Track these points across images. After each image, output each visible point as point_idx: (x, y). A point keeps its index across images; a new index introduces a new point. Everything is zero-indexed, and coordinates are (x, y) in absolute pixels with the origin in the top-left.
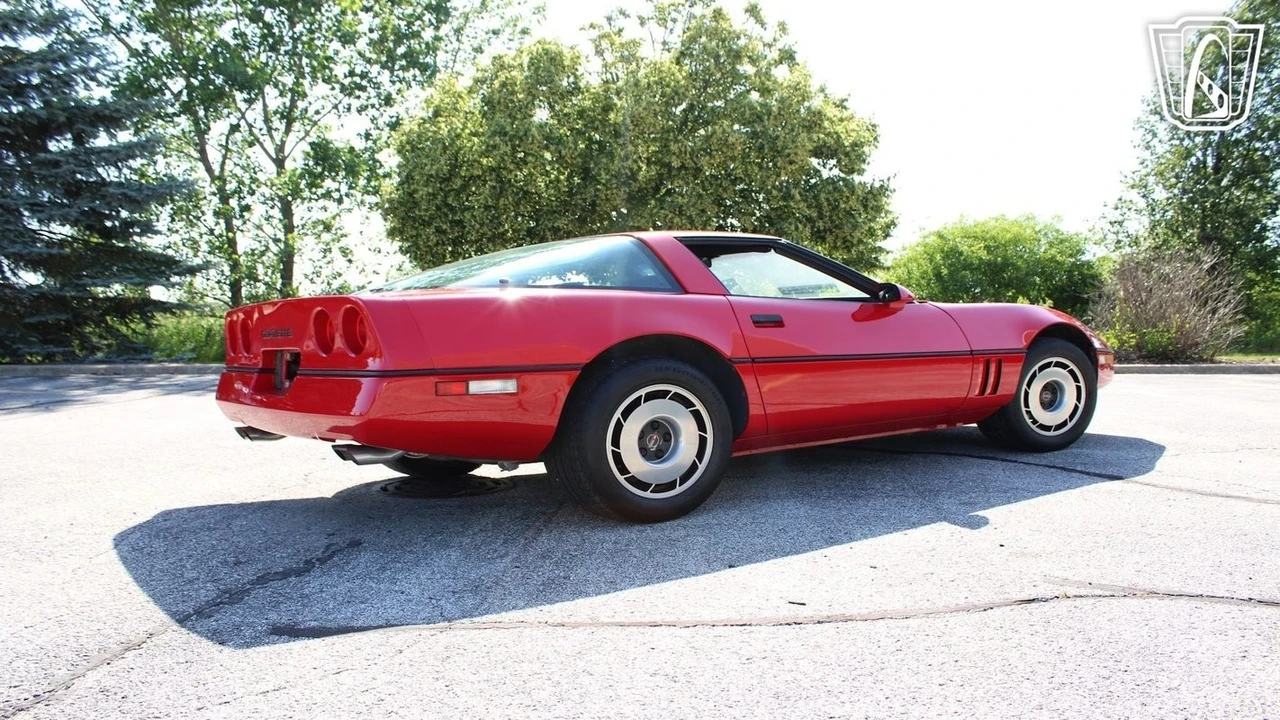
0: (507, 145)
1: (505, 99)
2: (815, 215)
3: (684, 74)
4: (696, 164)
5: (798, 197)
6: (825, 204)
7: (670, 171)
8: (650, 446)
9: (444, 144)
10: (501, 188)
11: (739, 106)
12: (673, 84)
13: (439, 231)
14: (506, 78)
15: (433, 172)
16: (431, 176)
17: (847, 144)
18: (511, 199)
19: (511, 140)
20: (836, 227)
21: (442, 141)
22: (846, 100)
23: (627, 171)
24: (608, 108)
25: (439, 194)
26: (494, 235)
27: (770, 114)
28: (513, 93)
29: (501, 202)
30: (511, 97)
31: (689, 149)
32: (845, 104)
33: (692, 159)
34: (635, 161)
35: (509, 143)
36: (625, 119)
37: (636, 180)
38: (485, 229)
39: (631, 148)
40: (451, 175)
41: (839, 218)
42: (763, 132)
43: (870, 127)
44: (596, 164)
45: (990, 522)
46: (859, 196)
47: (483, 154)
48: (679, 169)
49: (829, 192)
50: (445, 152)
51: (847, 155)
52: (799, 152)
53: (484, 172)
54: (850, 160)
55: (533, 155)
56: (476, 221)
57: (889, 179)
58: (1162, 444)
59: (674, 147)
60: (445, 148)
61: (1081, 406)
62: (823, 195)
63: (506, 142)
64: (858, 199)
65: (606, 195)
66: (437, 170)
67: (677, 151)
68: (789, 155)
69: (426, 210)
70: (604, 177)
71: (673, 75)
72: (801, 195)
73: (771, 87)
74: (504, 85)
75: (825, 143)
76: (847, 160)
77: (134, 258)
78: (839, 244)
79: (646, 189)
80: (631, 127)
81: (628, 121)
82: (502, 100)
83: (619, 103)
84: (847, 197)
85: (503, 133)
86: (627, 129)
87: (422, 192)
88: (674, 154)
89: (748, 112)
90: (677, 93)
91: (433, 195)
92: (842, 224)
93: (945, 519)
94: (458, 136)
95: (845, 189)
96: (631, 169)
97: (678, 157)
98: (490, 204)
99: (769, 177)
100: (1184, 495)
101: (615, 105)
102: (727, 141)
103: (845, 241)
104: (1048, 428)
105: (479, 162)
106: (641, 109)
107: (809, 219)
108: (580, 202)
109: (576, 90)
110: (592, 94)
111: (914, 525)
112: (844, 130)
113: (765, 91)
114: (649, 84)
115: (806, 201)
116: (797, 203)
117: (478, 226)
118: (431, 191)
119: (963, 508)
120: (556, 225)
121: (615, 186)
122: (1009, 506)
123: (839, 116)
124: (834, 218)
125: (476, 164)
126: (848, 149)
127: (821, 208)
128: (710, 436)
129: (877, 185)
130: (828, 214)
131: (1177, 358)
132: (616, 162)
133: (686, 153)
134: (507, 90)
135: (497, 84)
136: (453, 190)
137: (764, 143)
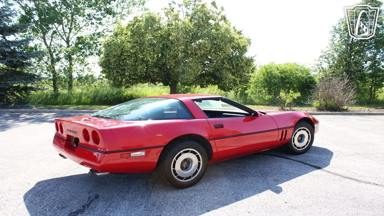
0: (138, 46)
1: (138, 31)
2: (231, 68)
3: (192, 25)
4: (196, 52)
5: (226, 63)
6: (235, 65)
7: (188, 55)
8: (184, 166)
9: (119, 45)
10: (136, 59)
11: (209, 35)
12: (189, 28)
13: (117, 72)
14: (138, 24)
15: (115, 54)
16: (115, 55)
17: (241, 46)
18: (139, 63)
19: (139, 45)
20: (238, 71)
21: (118, 45)
22: (241, 31)
23: (175, 55)
24: (169, 35)
25: (117, 61)
26: (134, 74)
27: (218, 38)
28: (140, 29)
29: (136, 64)
30: (140, 31)
31: (194, 48)
32: (241, 32)
33: (194, 51)
34: (177, 52)
35: (139, 46)
36: (174, 39)
37: (177, 57)
38: (132, 72)
39: (176, 48)
40: (121, 55)
41: (239, 69)
42: (216, 43)
43: (248, 40)
44: (165, 52)
45: (283, 189)
46: (245, 62)
47: (131, 49)
48: (191, 54)
49: (236, 61)
50: (119, 48)
51: (241, 49)
52: (227, 50)
53: (131, 54)
54: (242, 51)
55: (146, 49)
56: (129, 70)
57: (254, 57)
58: (332, 151)
59: (189, 48)
60: (119, 47)
61: (309, 141)
62: (234, 62)
63: (138, 45)
64: (244, 63)
65: (168, 62)
66: (117, 54)
67: (190, 49)
68: (224, 50)
69: (114, 66)
70: (168, 56)
71: (189, 25)
72: (227, 62)
73: (219, 29)
74: (137, 27)
75: (235, 46)
76: (241, 51)
77: (23, 75)
78: (239, 76)
79: (181, 60)
80: (176, 42)
81: (175, 40)
82: (137, 32)
83: (173, 34)
84: (241, 62)
85: (137, 42)
86: (175, 42)
87: (112, 60)
88: (189, 50)
89: (212, 37)
90: (190, 31)
91: (116, 61)
92: (240, 70)
93: (269, 188)
94: (123, 42)
95: (240, 60)
96: (176, 54)
97: (190, 50)
98: (133, 64)
99: (218, 57)
100: (338, 177)
101: (172, 34)
102: (205, 46)
103: (240, 75)
104: (300, 148)
105: (130, 51)
106: (179, 36)
107: (230, 69)
108: (161, 63)
109: (160, 29)
110: (164, 30)
111: (261, 191)
112: (240, 42)
113: (217, 30)
114: (182, 28)
115: (229, 64)
116: (226, 65)
117: (129, 71)
118: (115, 60)
119: (275, 183)
120: (153, 70)
121: (171, 59)
122: (288, 182)
123: (239, 37)
124: (237, 68)
125: (129, 52)
126: (242, 48)
127: (233, 66)
128: (201, 162)
129: (250, 58)
130: (235, 67)
131: (337, 110)
132: (172, 52)
133: (193, 49)
134: (139, 28)
135: (135, 26)
136: (121, 59)
137: (217, 47)
